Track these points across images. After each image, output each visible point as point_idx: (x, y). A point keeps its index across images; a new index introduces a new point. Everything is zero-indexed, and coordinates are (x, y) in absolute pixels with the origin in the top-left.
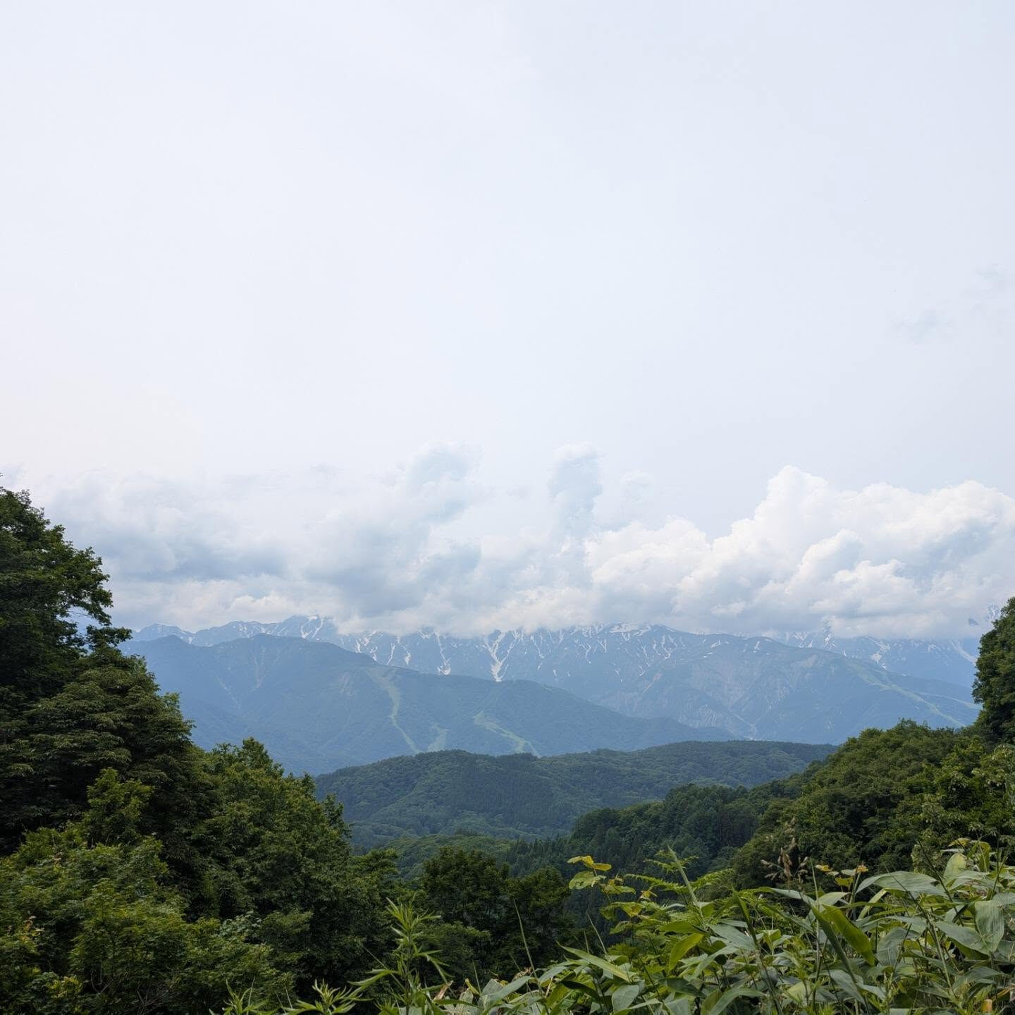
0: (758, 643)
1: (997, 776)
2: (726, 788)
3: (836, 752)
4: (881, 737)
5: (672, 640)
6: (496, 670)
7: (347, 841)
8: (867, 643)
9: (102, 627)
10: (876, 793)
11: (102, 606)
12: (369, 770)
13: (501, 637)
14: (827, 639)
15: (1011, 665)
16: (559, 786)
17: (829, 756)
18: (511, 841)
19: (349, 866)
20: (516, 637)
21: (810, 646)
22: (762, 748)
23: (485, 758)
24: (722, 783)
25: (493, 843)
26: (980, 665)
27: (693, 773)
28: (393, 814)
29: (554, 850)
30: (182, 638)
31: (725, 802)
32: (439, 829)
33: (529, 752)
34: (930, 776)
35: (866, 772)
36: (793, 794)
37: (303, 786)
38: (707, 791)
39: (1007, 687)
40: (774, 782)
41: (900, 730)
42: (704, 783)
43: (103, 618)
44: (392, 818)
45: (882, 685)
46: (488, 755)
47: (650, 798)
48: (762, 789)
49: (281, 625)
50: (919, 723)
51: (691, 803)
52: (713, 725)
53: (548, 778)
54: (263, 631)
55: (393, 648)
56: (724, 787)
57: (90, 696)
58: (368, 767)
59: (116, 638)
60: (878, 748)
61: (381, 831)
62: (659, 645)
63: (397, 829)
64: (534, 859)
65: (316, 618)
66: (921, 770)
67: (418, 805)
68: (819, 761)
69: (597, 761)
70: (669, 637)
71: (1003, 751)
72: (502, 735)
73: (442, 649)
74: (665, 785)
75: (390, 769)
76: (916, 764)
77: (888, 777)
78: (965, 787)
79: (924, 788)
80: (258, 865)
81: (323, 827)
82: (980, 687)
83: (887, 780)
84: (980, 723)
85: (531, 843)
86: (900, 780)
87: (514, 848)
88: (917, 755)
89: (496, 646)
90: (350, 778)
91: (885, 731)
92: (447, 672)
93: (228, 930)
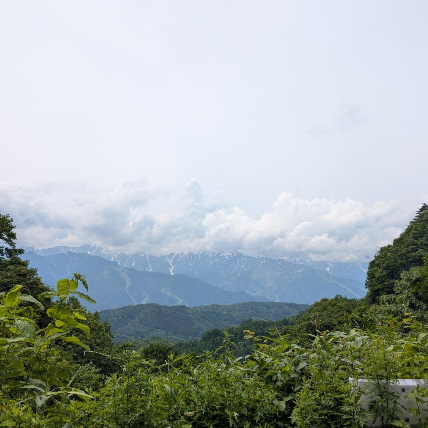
0: (280, 262)
1: (372, 317)
2: (265, 322)
3: (311, 307)
4: (329, 301)
5: (245, 260)
6: (171, 270)
7: (112, 339)
8: (324, 264)
9: (11, 248)
10: (325, 324)
11: (12, 239)
12: (115, 311)
13: (174, 256)
14: (308, 261)
15: (380, 274)
16: (196, 319)
17: (307, 309)
18: (175, 342)
19: (113, 350)
20: (181, 256)
21: (301, 264)
22: (280, 305)
23: (166, 307)
24: (263, 319)
25: (167, 343)
26: (368, 274)
27: (252, 315)
28: (125, 329)
29: (193, 346)
30: (35, 252)
31: (264, 327)
32: (145, 337)
33: (184, 305)
34: (347, 317)
35: (322, 315)
36: (292, 324)
37: (95, 316)
38: (257, 322)
39: (378, 283)
40: (285, 319)
41: (336, 299)
42: (256, 319)
43: (12, 244)
44: (124, 331)
45: (330, 281)
46: (166, 306)
47: (234, 325)
48: (279, 322)
49: (79, 248)
50: (343, 296)
51: (251, 327)
52: (261, 295)
53: (192, 316)
54: (71, 250)
55: (128, 260)
56: (264, 321)
57: (11, 277)
58: (115, 310)
59: (18, 253)
60: (327, 306)
61: (120, 337)
62: (240, 261)
63: (127, 336)
64: (185, 349)
65: (94, 246)
66: (343, 315)
67: (136, 326)
68: (303, 311)
69: (212, 309)
70: (244, 258)
71: (374, 307)
72: (173, 297)
73: (149, 261)
74: (240, 319)
75: (124, 311)
76: (342, 313)
77: (331, 317)
78: (360, 321)
79: (344, 322)
80: (77, 348)
81: (104, 333)
82: (368, 282)
83: (330, 318)
84: (367, 297)
85: (184, 343)
86: (335, 318)
87: (176, 345)
88: (342, 309)
89: (171, 260)
90: (107, 314)
91: (330, 299)
92: (150, 271)
93: (83, 369)
